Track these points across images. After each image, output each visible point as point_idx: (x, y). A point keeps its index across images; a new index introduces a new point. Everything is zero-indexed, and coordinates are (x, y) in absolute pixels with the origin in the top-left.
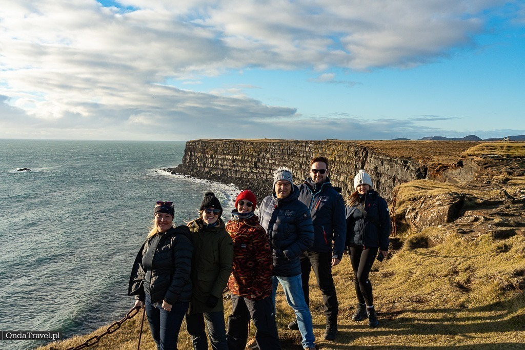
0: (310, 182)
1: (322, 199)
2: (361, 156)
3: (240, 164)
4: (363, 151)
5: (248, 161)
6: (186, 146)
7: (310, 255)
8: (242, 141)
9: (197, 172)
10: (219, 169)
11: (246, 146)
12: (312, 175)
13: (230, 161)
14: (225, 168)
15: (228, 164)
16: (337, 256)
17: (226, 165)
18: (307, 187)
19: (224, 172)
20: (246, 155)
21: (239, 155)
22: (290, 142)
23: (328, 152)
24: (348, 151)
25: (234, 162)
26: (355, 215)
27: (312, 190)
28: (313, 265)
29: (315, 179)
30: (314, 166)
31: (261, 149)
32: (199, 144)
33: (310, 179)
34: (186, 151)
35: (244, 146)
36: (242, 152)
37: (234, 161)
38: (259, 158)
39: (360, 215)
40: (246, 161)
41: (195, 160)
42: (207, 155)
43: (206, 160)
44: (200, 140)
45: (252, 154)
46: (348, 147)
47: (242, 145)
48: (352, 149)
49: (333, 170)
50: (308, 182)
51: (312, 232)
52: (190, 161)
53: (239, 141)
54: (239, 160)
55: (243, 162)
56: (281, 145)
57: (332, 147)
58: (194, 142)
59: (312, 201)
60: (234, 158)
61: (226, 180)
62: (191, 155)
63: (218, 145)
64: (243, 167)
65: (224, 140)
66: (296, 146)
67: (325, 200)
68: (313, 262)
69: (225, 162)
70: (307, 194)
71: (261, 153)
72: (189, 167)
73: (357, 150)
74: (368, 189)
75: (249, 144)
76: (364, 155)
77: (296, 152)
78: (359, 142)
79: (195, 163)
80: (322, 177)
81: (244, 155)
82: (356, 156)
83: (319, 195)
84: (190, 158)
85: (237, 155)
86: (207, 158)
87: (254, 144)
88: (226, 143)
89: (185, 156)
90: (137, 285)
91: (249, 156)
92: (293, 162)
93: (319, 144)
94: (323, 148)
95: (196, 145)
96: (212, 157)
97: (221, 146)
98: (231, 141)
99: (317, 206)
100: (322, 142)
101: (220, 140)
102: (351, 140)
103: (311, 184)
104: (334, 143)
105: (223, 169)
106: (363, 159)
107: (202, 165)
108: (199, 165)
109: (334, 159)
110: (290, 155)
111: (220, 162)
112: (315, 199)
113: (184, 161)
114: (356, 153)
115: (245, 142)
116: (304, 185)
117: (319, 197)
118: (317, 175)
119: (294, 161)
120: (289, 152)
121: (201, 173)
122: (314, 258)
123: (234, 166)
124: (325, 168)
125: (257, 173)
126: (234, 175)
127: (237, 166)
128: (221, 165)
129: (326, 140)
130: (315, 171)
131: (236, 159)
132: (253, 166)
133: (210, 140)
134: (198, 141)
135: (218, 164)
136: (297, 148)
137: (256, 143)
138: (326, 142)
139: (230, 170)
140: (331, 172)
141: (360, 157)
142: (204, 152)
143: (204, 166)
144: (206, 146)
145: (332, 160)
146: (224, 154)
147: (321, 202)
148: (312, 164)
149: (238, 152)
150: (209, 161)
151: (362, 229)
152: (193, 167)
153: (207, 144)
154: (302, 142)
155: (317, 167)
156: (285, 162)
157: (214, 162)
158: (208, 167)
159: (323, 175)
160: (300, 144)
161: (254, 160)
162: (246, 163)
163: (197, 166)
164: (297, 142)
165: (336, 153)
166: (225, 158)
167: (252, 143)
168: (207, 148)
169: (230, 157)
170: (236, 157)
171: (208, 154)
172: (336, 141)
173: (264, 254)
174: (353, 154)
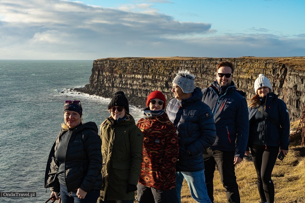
0: (216, 85)
1: (227, 102)
2: (279, 73)
3: (150, 84)
4: (282, 68)
5: (159, 81)
6: (94, 65)
7: (214, 153)
8: (152, 59)
9: (105, 92)
10: (129, 89)
11: (156, 65)
12: (218, 78)
13: (140, 81)
14: (135, 87)
15: (138, 84)
16: (239, 155)
17: (136, 85)
18: (212, 90)
19: (133, 92)
20: (156, 74)
21: (149, 74)
22: (203, 60)
23: (244, 70)
24: (266, 69)
25: (144, 82)
26: (256, 117)
27: (218, 93)
28: (217, 163)
29: (221, 83)
30: (220, 71)
31: (173, 68)
32: (107, 63)
33: (216, 82)
34: (93, 70)
35: (155, 65)
36: (152, 71)
37: (144, 80)
38: (170, 77)
39: (261, 116)
40: (156, 81)
41: (103, 80)
42: (115, 75)
43: (115, 80)
44: (108, 59)
45: (164, 73)
46: (266, 64)
47: (152, 63)
48: (270, 66)
49: (250, 89)
50: (214, 85)
51: (214, 130)
52: (98, 81)
53: (150, 59)
54: (149, 80)
55: (154, 81)
56: (194, 63)
57: (248, 65)
58: (101, 61)
59: (217, 103)
60: (144, 77)
61: (136, 101)
62: (99, 75)
63: (127, 64)
64: (154, 87)
65: (133, 58)
66: (209, 64)
67: (230, 103)
68: (217, 160)
69: (135, 82)
70: (213, 96)
71: (172, 71)
72: (97, 87)
73: (275, 67)
74: (268, 92)
75: (160, 62)
76: (282, 73)
77: (210, 71)
78: (278, 58)
79: (103, 83)
80: (228, 81)
81: (155, 74)
82: (274, 73)
83: (224, 97)
84: (98, 78)
85: (147, 74)
86: (115, 78)
87: (165, 62)
88: (135, 61)
89: (92, 76)
90: (52, 179)
91: (160, 75)
92: (206, 81)
93: (235, 61)
94: (238, 65)
95: (103, 64)
96: (120, 77)
97: (130, 65)
98: (140, 60)
99: (222, 108)
100: (238, 59)
101: (130, 58)
102: (269, 57)
103: (217, 88)
104: (251, 60)
105: (133, 90)
106: (282, 77)
107: (111, 85)
108: (107, 85)
109: (250, 77)
110: (203, 73)
111: (129, 82)
112: (220, 102)
113: (92, 80)
114: (274, 70)
115: (155, 60)
116: (211, 88)
117: (224, 99)
118: (223, 78)
119: (208, 80)
120: (202, 70)
121: (109, 94)
122: (218, 157)
123: (144, 85)
124: (230, 73)
125: (168, 93)
126: (144, 95)
127: (148, 85)
128: (130, 84)
129: (241, 57)
130: (221, 75)
131: (146, 78)
132: (164, 85)
133: (119, 59)
134: (106, 60)
135: (127, 84)
136: (211, 66)
137: (167, 61)
138: (242, 59)
139: (140, 90)
140: (248, 91)
141: (278, 75)
142: (112, 71)
143: (113, 86)
144: (114, 64)
145: (249, 78)
146: (134, 73)
147: (225, 104)
148: (219, 68)
149: (148, 71)
150: (118, 81)
151: (263, 130)
152: (101, 87)
153: (115, 63)
154: (217, 59)
155: (223, 71)
156: (198, 81)
157: (122, 82)
158: (117, 87)
159: (228, 79)
160: (214, 62)
161: (165, 79)
162: (156, 82)
163: (105, 86)
164: (211, 60)
165: (253, 71)
166: (135, 78)
167: (163, 61)
168: (116, 67)
169: (140, 77)
170: (147, 77)
171: (117, 73)
172: (252, 58)
173: (169, 147)
174: (271, 72)
